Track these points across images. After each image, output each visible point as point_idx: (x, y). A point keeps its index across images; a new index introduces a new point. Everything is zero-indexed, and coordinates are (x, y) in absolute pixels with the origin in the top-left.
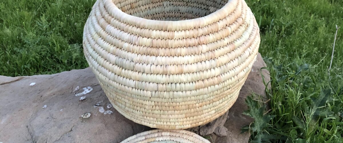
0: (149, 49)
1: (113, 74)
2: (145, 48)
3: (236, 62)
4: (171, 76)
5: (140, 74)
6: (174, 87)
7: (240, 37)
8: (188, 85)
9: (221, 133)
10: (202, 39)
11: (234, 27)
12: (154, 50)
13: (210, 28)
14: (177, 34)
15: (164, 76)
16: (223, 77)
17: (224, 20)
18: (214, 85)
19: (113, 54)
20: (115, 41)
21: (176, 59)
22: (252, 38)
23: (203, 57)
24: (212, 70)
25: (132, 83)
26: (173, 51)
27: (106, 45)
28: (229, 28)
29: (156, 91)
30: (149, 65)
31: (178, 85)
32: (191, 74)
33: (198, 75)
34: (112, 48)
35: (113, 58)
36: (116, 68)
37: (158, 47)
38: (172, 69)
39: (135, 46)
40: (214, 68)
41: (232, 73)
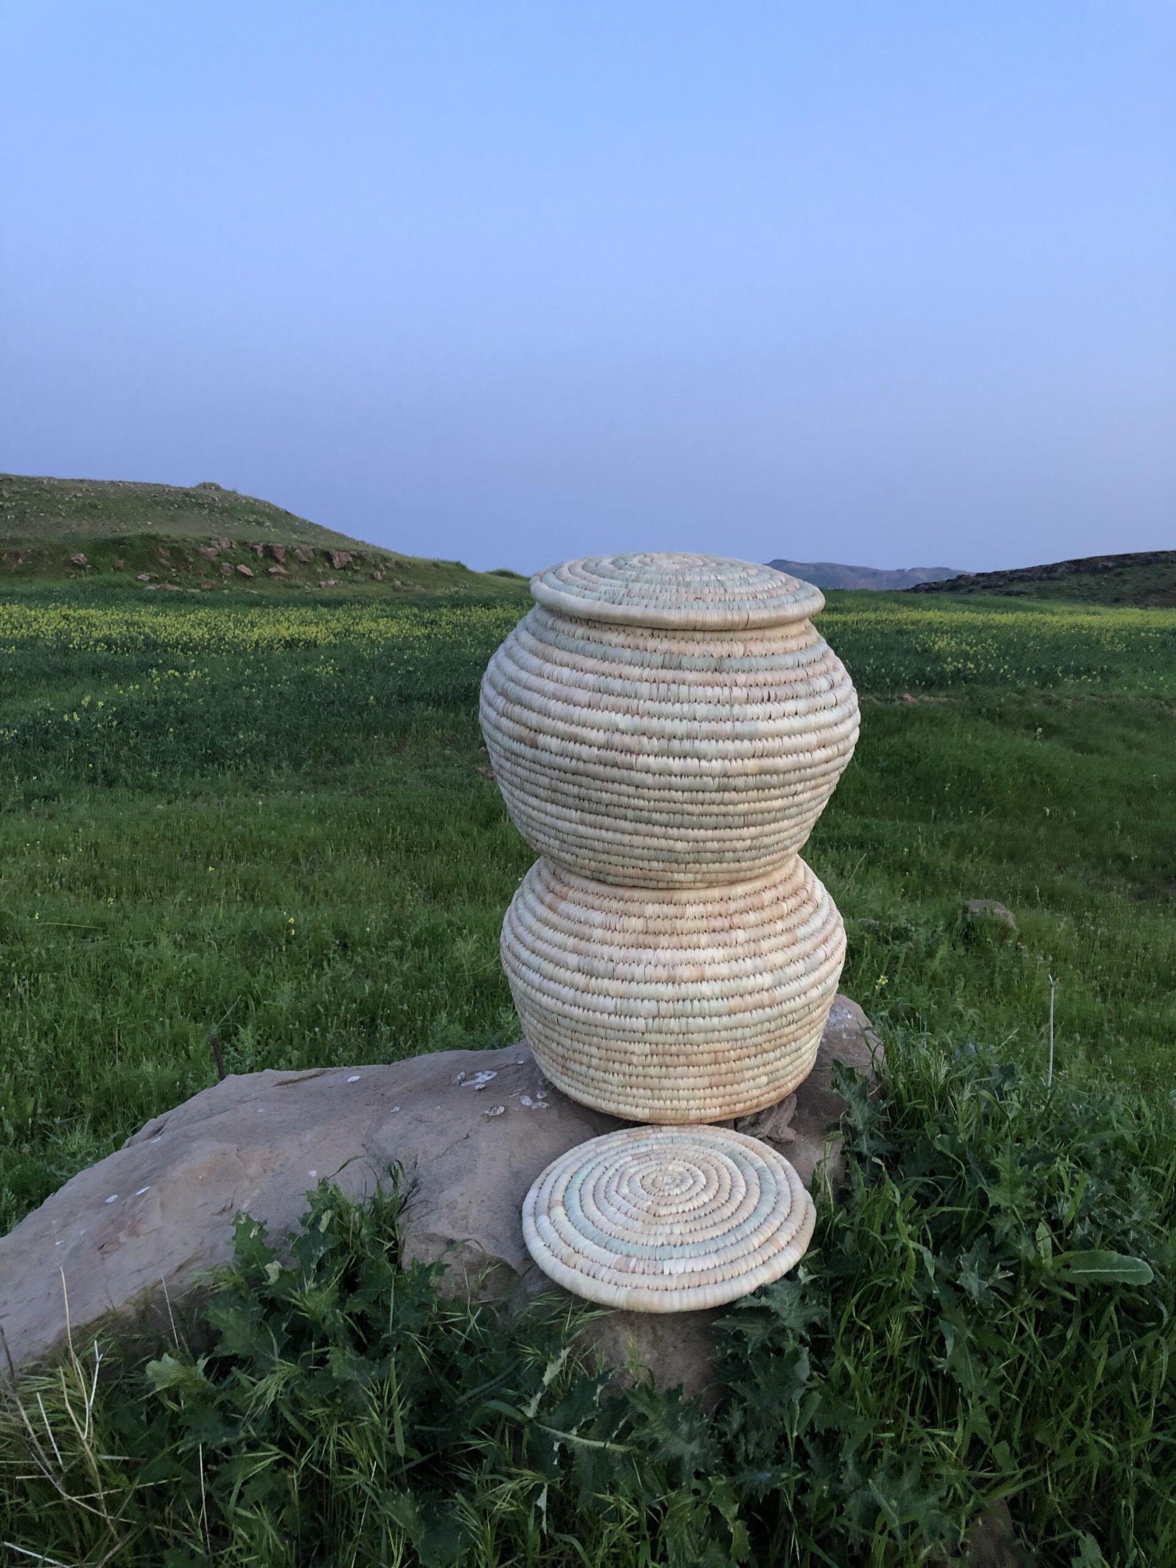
0: (641, 938)
1: (573, 990)
2: (634, 936)
3: (800, 967)
4: (683, 985)
5: (626, 983)
6: (689, 1007)
7: (805, 922)
8: (714, 1004)
9: (783, 1136)
10: (736, 920)
11: (792, 903)
12: (650, 940)
13: (749, 901)
14: (690, 910)
15: (670, 985)
16: (780, 993)
17: (773, 890)
18: (763, 1007)
19: (575, 951)
20: (576, 927)
21: (690, 954)
22: (829, 927)
23: (740, 950)
24: (758, 976)
25: (610, 1003)
26: (685, 940)
27: (559, 937)
28: (784, 904)
29: (654, 1018)
30: (642, 966)
31: (696, 1002)
32: (719, 982)
33: (733, 985)
34: (571, 941)
35: (573, 959)
36: (580, 979)
37: (656, 933)
38: (685, 972)
39: (616, 933)
40: (761, 974)
41: (794, 987)
